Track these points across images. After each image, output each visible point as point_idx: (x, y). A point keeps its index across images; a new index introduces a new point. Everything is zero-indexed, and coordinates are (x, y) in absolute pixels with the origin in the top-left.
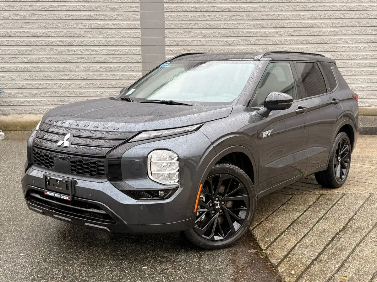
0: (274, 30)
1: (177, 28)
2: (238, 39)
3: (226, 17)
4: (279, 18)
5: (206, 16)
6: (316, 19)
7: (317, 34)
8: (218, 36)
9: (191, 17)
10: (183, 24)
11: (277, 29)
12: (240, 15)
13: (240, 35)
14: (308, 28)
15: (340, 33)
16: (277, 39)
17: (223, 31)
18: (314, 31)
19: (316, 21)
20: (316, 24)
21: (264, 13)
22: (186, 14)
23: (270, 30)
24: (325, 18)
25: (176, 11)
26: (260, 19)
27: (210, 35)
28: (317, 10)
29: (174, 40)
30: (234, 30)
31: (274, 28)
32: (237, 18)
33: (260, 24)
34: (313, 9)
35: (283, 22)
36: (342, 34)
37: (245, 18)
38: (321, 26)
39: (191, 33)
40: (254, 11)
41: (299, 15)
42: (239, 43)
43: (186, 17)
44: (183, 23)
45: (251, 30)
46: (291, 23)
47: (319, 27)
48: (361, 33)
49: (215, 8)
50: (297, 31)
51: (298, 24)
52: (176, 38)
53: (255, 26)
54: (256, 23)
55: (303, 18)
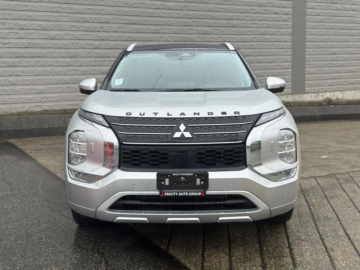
0: (98, 25)
2: (62, 32)
3: (46, 8)
4: (103, 12)
5: (22, 6)
6: (138, 16)
7: (140, 32)
8: (38, 28)
9: (5, 6)
11: (101, 24)
12: (61, 7)
13: (63, 29)
14: (131, 25)
15: (161, 32)
16: (102, 34)
17: (43, 24)
18: (137, 28)
19: (139, 18)
20: (139, 21)
21: (87, 7)
23: (94, 25)
26: (83, 12)
27: (28, 28)
28: (138, 7)
30: (56, 23)
31: (99, 22)
32: (58, 10)
33: (83, 18)
34: (135, 6)
35: (107, 17)
36: (163, 32)
37: (67, 10)
38: (144, 23)
39: (6, 24)
40: (75, 4)
41: (122, 11)
42: (62, 37)
45: (74, 24)
46: (115, 18)
47: (142, 24)
50: (122, 27)
51: (122, 20)
53: (78, 20)
54: (80, 17)
55: (126, 14)
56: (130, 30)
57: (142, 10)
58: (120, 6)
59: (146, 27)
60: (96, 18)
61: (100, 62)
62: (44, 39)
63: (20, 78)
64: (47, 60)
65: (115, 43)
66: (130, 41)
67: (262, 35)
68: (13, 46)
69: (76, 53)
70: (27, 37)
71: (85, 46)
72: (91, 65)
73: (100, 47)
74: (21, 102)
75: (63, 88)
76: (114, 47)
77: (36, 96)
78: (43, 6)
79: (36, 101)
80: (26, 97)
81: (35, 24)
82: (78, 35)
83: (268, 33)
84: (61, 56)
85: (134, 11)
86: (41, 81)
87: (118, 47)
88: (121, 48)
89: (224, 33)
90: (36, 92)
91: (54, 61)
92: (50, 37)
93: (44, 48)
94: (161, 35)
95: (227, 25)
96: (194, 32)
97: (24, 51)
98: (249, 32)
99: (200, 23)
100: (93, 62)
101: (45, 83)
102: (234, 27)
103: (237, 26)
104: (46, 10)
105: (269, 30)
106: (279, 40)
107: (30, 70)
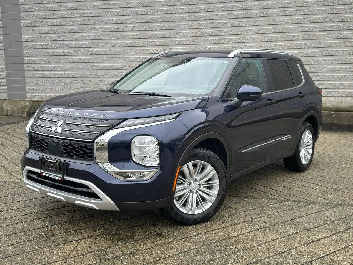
1: (31, 26)
2: (84, 34)
3: (73, 15)
4: (119, 14)
5: (55, 14)
6: (153, 14)
7: (155, 29)
8: (66, 32)
9: (43, 15)
10: (36, 23)
11: (118, 24)
12: (84, 13)
13: (86, 31)
15: (178, 28)
16: (118, 34)
17: (70, 28)
18: (152, 26)
19: (154, 16)
20: (154, 19)
21: (106, 10)
22: (38, 14)
23: (111, 26)
24: (162, 13)
25: (29, 11)
26: (102, 15)
28: (154, 6)
29: (29, 36)
30: (80, 27)
31: (115, 23)
32: (82, 15)
33: (102, 20)
34: (151, 5)
35: (123, 18)
36: (179, 28)
37: (89, 15)
38: (159, 21)
39: (44, 30)
40: (96, 9)
42: (85, 38)
43: (38, 15)
44: (36, 21)
45: (95, 26)
46: (131, 18)
47: (157, 22)
48: (198, 27)
49: (62, 7)
50: (137, 26)
51: (137, 20)
52: (32, 35)
53: (98, 22)
54: (99, 20)
55: (141, 14)
56: (145, 28)
57: (157, 8)
58: (136, 6)
59: (162, 24)
60: (113, 20)
61: (117, 59)
62: (71, 40)
63: (53, 72)
64: (72, 58)
65: (131, 41)
66: (144, 38)
67: (311, 24)
68: (48, 47)
69: (96, 51)
71: (104, 45)
72: (109, 61)
73: (117, 46)
75: (85, 81)
76: (129, 44)
77: (64, 87)
78: (70, 13)
79: (64, 91)
80: (57, 87)
81: (64, 29)
83: (321, 20)
84: (84, 54)
85: (150, 10)
86: (68, 75)
88: (136, 45)
90: (64, 84)
91: (78, 58)
92: (75, 38)
93: (71, 48)
94: (177, 31)
95: (260, 15)
96: (216, 25)
97: (55, 51)
98: (292, 21)
99: (224, 15)
100: (111, 59)
101: (71, 77)
102: (269, 16)
103: (273, 15)
104: (73, 16)
105: (323, 16)
106: (339, 29)
107: (60, 66)
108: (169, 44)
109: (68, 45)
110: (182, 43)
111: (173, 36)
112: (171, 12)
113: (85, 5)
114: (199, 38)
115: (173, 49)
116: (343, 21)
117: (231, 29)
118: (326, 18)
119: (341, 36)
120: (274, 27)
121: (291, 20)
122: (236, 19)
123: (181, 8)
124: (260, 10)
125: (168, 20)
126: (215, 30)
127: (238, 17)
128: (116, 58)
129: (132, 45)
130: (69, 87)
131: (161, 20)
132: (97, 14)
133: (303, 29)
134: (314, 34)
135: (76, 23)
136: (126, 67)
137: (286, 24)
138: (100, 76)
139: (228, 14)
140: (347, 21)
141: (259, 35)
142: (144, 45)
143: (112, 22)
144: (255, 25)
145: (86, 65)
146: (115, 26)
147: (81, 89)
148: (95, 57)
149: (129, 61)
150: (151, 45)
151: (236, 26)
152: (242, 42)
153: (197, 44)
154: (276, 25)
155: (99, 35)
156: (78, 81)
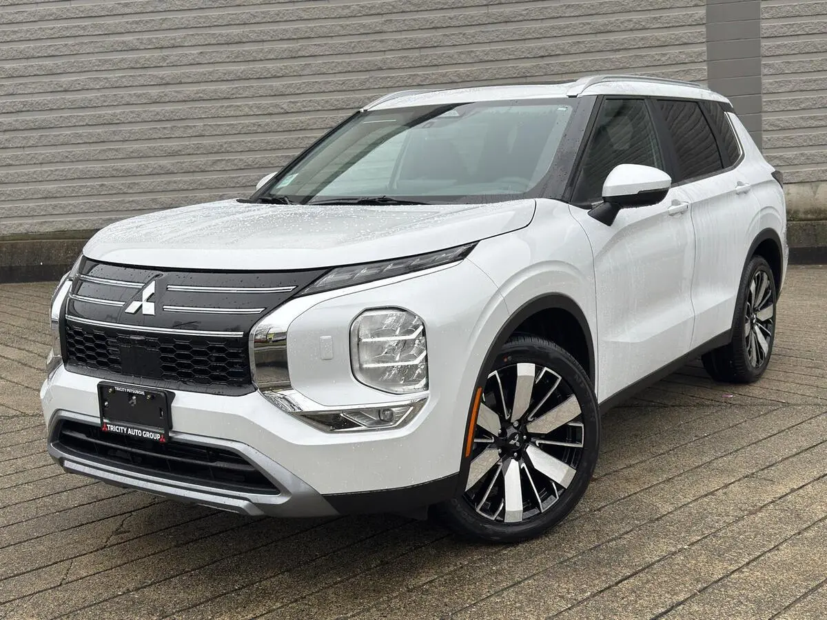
56: (229, 57)
57: (253, 10)
58: (202, 7)
59: (267, 46)
60: (150, 40)
61: (165, 131)
62: (51, 92)
63: (12, 171)
64: (58, 133)
65: (195, 88)
66: (228, 80)
67: (598, 35)
69: (114, 115)
70: (21, 92)
71: (132, 99)
72: (147, 137)
73: (163, 100)
74: (16, 214)
75: (92, 187)
76: (193, 96)
77: (43, 203)
78: (46, 28)
79: (42, 213)
80: (24, 205)
81: (32, 66)
82: (116, 78)
83: (619, 26)
84: (85, 124)
85: (235, 14)
86: (49, 175)
87: (202, 95)
88: (209, 98)
89: (476, 41)
90: (41, 196)
91: (72, 134)
92: (62, 87)
93: (51, 109)
94: (303, 62)
95: (486, 20)
96: (390, 45)
97: (15, 119)
98: (557, 31)
99: (406, 22)
100: (150, 131)
101: (56, 178)
102: (506, 22)
103: (516, 20)
104: (52, 35)
105: (623, 17)
106: (658, 43)
107: (28, 155)
108: (286, 93)
109: (44, 105)
110: (316, 88)
111: (295, 74)
112: (285, 18)
113: (82, 9)
114: (353, 77)
115: (297, 102)
116: (666, 25)
117: (424, 52)
118: (630, 21)
119: (663, 59)
120: (518, 45)
121: (553, 28)
122: (433, 30)
123: (308, 9)
124: (486, 7)
125: (281, 36)
126: (389, 56)
127: (439, 25)
128: (164, 128)
129: (200, 97)
130: (54, 202)
131: (264, 36)
132: (113, 29)
133: (583, 48)
134: (607, 59)
135: (61, 52)
136: (188, 149)
137: (545, 37)
138: (129, 174)
139: (414, 20)
140: (673, 27)
141: (488, 66)
142: (228, 96)
143: (149, 44)
144: (477, 43)
145: (93, 147)
146: (156, 55)
147: (82, 206)
148: (113, 128)
149: (194, 134)
150: (243, 96)
151: (435, 45)
152: (450, 81)
153: (352, 89)
154: (523, 41)
155: (119, 77)
156: (75, 187)
